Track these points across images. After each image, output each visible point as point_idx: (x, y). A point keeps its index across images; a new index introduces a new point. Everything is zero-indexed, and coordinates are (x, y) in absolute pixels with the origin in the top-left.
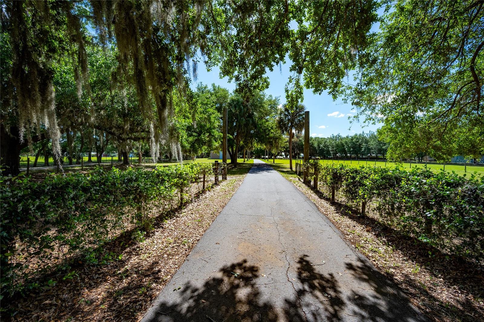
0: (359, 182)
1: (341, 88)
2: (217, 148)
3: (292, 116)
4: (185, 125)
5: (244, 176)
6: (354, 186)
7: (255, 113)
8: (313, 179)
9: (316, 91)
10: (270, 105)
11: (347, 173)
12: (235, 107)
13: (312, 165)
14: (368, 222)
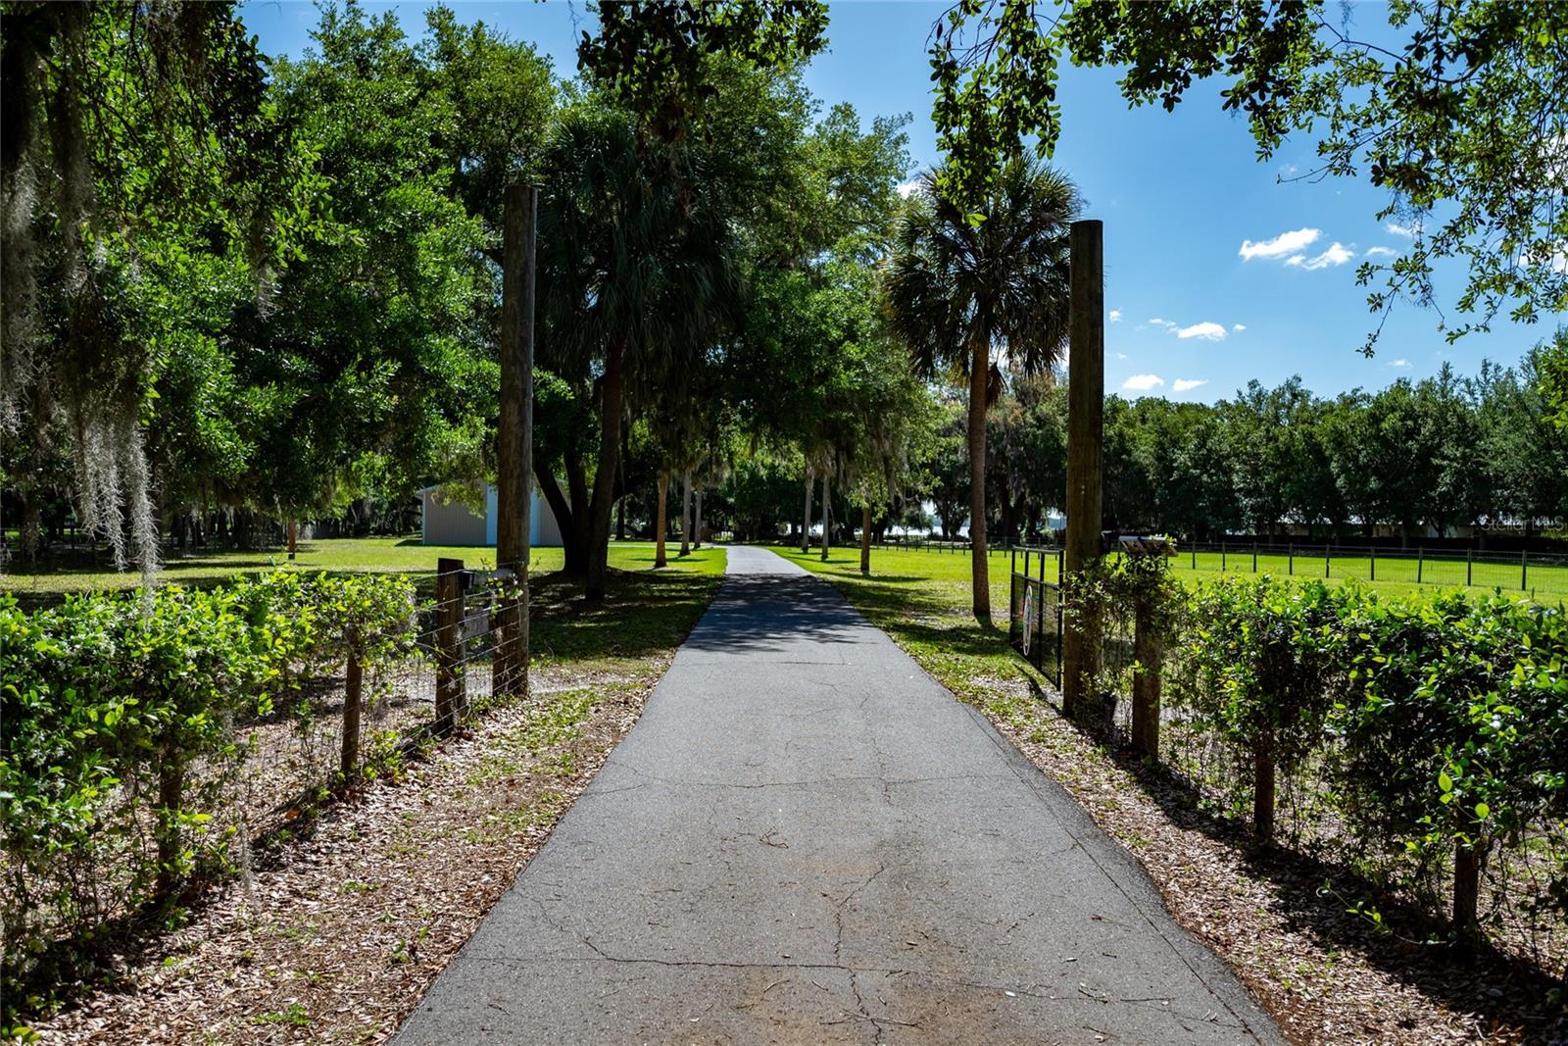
0: (1436, 711)
1: (1310, 73)
2: (463, 470)
3: (988, 252)
4: (222, 300)
5: (654, 663)
6: (1403, 738)
7: (735, 227)
8: (1127, 686)
9: (1142, 81)
10: (840, 173)
11: (1357, 647)
12: (597, 179)
13: (1119, 588)
14: (1496, 991)
